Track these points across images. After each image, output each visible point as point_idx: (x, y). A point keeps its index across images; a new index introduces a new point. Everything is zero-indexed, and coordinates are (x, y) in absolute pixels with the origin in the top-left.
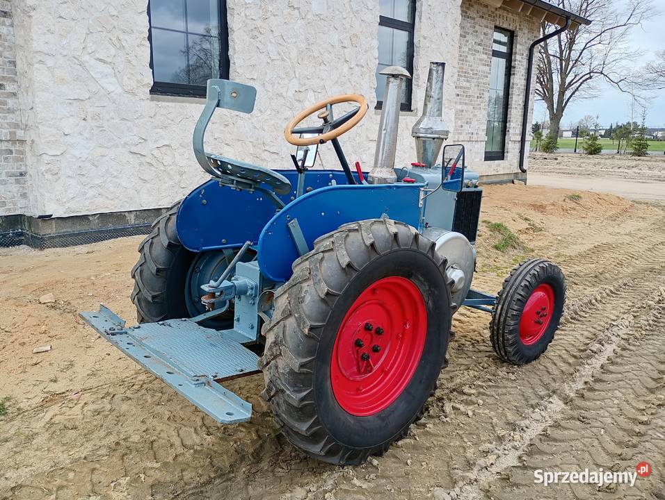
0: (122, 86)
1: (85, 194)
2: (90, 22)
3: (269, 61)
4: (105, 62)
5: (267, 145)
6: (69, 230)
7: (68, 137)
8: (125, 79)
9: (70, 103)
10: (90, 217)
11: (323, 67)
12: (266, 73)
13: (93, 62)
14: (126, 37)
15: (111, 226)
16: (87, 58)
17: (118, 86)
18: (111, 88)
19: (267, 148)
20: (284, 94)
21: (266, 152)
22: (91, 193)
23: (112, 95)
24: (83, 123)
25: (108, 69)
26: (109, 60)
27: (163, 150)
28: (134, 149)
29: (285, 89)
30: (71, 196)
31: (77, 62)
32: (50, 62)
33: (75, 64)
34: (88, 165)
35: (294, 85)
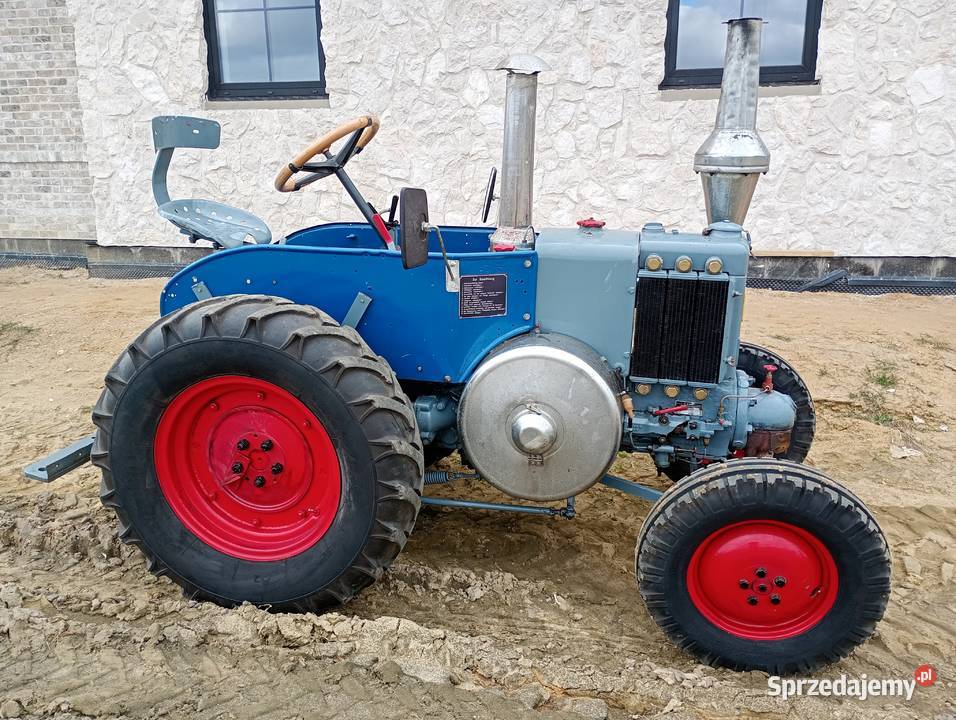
0: (168, 94)
1: (135, 223)
2: (129, 22)
3: (385, 28)
4: (147, 68)
5: (383, 166)
6: (113, 261)
7: (115, 159)
8: (171, 85)
9: (114, 120)
10: (133, 250)
11: (507, 22)
12: (379, 51)
13: (135, 70)
14: (168, 33)
15: (154, 263)
16: (126, 66)
17: (163, 94)
18: (154, 98)
19: (384, 171)
20: (418, 81)
21: (382, 179)
22: (142, 222)
23: (157, 106)
24: (128, 141)
25: (151, 76)
26: (151, 64)
27: (221, 173)
28: (186, 172)
29: (420, 72)
30: (120, 224)
31: (118, 72)
32: (92, 76)
33: (116, 74)
34: (136, 190)
35: (439, 63)
